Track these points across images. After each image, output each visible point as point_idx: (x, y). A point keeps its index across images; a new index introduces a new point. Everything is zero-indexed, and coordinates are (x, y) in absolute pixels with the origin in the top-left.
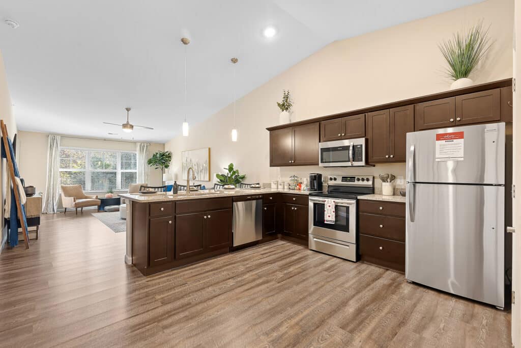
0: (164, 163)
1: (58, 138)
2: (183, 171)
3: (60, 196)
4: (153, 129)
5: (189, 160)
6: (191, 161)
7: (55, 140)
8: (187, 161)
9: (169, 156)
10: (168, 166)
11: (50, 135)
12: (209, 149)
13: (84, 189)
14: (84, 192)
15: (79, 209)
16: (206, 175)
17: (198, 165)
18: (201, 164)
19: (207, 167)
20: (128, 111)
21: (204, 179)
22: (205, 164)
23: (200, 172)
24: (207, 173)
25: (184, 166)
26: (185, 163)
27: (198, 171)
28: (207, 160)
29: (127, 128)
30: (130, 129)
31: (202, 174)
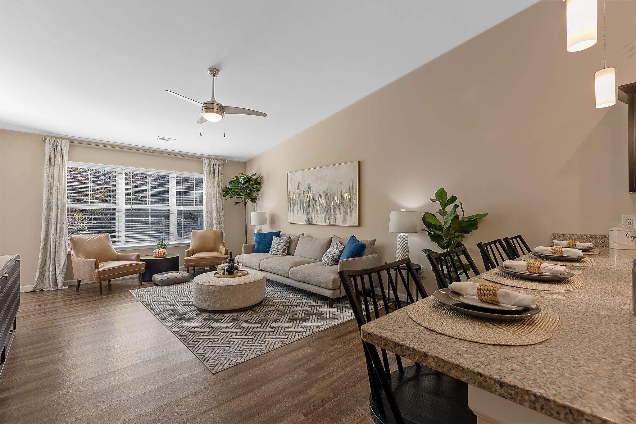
0: (250, 193)
1: (65, 145)
2: (288, 207)
3: (69, 256)
4: (265, 115)
5: (303, 188)
6: (309, 188)
7: (59, 149)
8: (298, 188)
9: (257, 183)
10: (256, 199)
11: (48, 139)
12: (359, 163)
13: (114, 242)
14: (114, 246)
15: (105, 283)
16: (351, 215)
17: (328, 196)
18: (336, 193)
19: (352, 199)
20: (214, 75)
21: (346, 222)
22: (347, 193)
23: (335, 208)
24: (354, 212)
25: (293, 198)
26: (294, 193)
27: (329, 207)
28: (354, 186)
29: (213, 112)
30: (218, 113)
31: (340, 212)
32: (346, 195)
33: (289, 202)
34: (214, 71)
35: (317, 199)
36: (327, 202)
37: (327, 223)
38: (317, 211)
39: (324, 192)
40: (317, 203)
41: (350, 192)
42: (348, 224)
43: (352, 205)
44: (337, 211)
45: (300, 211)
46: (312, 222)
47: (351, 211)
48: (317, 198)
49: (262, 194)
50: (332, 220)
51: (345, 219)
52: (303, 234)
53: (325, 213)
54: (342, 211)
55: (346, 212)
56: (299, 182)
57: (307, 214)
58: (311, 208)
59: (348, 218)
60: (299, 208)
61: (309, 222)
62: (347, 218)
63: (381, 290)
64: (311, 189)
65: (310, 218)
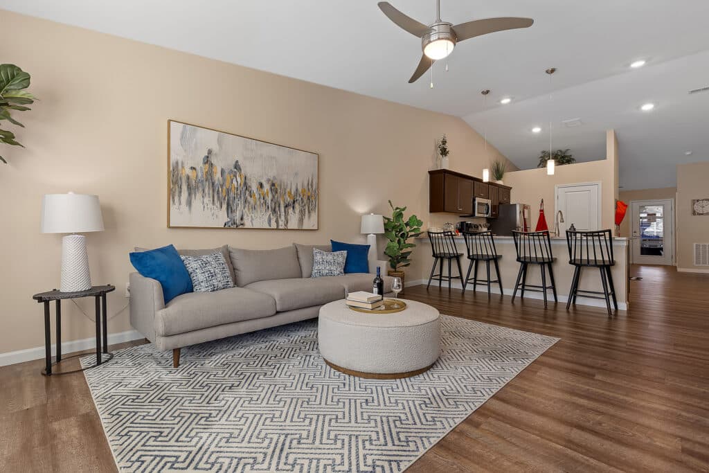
16: (309, 217)
17: (276, 187)
19: (311, 197)
21: (302, 224)
23: (286, 206)
24: (313, 212)
25: (188, 176)
26: (193, 168)
27: (278, 204)
28: (314, 182)
31: (295, 213)
35: (253, 189)
36: (274, 197)
37: (274, 225)
38: (254, 209)
39: (268, 180)
40: (254, 195)
41: (309, 189)
42: (305, 227)
43: (311, 203)
44: (291, 210)
45: (210, 205)
46: (242, 224)
47: (309, 212)
48: (254, 187)
50: (280, 223)
51: (301, 221)
53: (270, 212)
54: (297, 211)
55: (302, 213)
56: (210, 152)
57: (231, 212)
58: (239, 202)
59: (306, 220)
60: (209, 199)
61: (235, 225)
62: (304, 221)
64: (240, 169)
65: (238, 218)
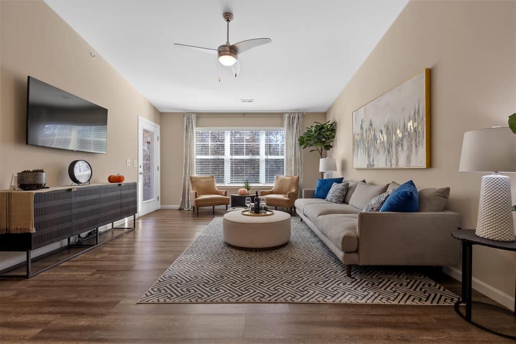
0: (324, 142)
1: (194, 117)
2: (353, 150)
5: (366, 126)
6: (371, 124)
8: (362, 128)
9: (333, 129)
10: (332, 147)
11: (185, 115)
12: (430, 73)
16: (417, 152)
17: (389, 130)
18: (398, 125)
19: (418, 127)
20: (228, 20)
21: (410, 163)
22: (411, 121)
23: (397, 145)
24: (421, 146)
25: (357, 139)
26: (358, 134)
27: (390, 145)
28: (421, 108)
29: (225, 54)
30: (230, 55)
31: (403, 150)
32: (410, 124)
33: (354, 144)
34: (228, 16)
35: (378, 137)
36: (388, 139)
37: (389, 166)
38: (378, 152)
39: (385, 126)
40: (378, 141)
41: (415, 118)
42: (414, 165)
43: (417, 136)
44: (400, 149)
45: (363, 154)
46: (373, 166)
47: (416, 147)
48: (379, 135)
49: (336, 140)
50: (394, 162)
51: (409, 158)
52: (364, 181)
53: (386, 153)
54: (405, 148)
55: (410, 149)
56: (362, 121)
57: (369, 156)
58: (372, 149)
59: (413, 157)
60: (362, 151)
61: (370, 167)
62: (411, 157)
63: (463, 273)
65: (371, 161)
